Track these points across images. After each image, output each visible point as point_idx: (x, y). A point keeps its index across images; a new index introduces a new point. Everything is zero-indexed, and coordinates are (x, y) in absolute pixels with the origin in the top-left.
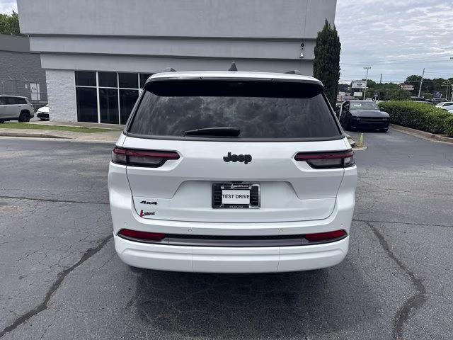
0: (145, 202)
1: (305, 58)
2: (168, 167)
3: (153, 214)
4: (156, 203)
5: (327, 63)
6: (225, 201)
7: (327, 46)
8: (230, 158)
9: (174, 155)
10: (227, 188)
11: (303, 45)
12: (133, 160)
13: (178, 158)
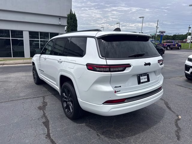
0: (116, 87)
1: (62, 24)
2: (128, 70)
3: (120, 91)
4: (120, 87)
5: (74, 27)
6: (142, 81)
7: (72, 20)
8: (146, 64)
9: (129, 66)
10: (142, 76)
11: (60, 19)
12: (112, 70)
13: (130, 66)
